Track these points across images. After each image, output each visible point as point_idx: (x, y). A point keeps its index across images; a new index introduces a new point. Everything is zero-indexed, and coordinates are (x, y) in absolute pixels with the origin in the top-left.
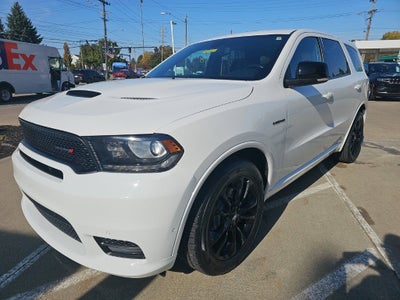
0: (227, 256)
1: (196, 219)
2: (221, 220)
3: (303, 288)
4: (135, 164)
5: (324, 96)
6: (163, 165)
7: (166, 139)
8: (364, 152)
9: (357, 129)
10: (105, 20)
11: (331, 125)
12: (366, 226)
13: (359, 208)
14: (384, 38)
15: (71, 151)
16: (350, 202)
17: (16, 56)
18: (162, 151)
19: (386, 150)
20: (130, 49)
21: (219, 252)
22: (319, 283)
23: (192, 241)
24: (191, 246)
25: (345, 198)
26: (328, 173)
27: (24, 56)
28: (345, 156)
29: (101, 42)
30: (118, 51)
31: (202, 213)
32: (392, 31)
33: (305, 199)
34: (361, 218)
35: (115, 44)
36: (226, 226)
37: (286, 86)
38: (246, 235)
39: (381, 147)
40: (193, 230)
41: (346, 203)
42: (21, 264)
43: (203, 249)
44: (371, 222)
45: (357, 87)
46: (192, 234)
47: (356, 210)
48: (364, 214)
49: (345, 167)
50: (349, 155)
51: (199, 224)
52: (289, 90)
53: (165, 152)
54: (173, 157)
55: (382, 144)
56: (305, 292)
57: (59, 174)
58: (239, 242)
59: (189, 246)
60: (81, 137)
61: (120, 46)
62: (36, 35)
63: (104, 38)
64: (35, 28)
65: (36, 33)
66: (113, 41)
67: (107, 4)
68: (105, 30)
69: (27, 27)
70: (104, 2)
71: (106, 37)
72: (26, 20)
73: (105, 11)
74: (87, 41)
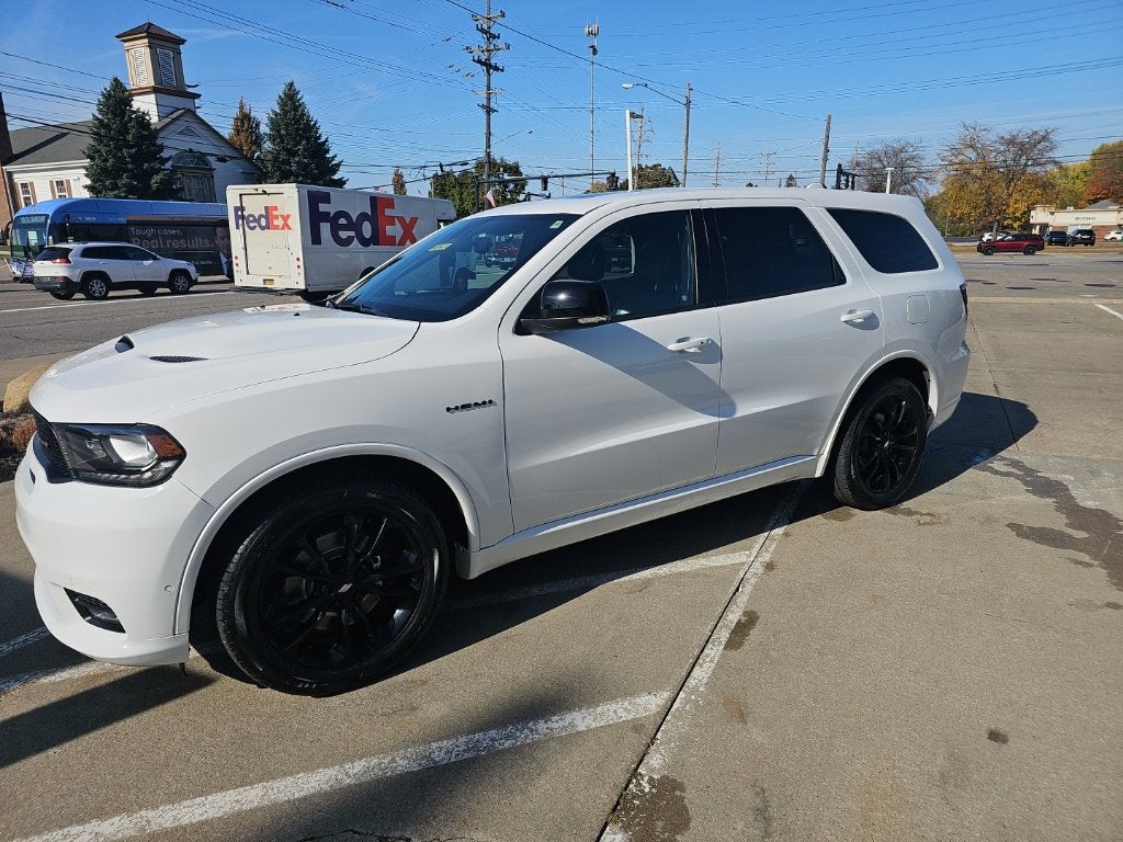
10: (489, 110)
17: (391, 220)
19: (1032, 482)
20: (545, 180)
27: (401, 220)
29: (478, 167)
35: (514, 170)
39: (1026, 474)
41: (731, 600)
53: (155, 454)
62: (328, 156)
63: (483, 155)
64: (326, 141)
65: (327, 151)
66: (510, 161)
67: (496, 69)
68: (489, 134)
69: (308, 139)
70: (489, 66)
71: (488, 154)
72: (308, 121)
73: (489, 88)
74: (441, 166)
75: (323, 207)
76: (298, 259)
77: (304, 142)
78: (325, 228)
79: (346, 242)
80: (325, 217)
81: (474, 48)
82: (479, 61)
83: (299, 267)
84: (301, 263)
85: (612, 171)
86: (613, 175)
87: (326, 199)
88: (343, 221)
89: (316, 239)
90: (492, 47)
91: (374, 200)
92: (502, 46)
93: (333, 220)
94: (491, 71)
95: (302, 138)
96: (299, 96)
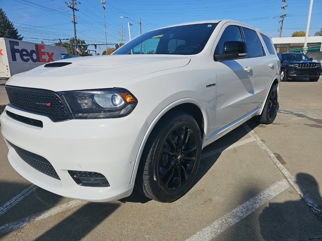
0: (174, 188)
1: (149, 155)
2: (169, 158)
3: (233, 208)
4: (100, 112)
5: (246, 69)
6: (122, 112)
7: (123, 92)
8: (279, 116)
9: (273, 97)
10: (75, 23)
11: (252, 92)
12: (280, 165)
13: (275, 154)
14: (293, 36)
15: (48, 104)
16: (268, 150)
17: (44, 53)
18: (121, 102)
19: (295, 114)
20: (96, 46)
21: (167, 184)
22: (244, 205)
23: (146, 172)
24: (146, 178)
25: (264, 147)
26: (252, 131)
27: (48, 53)
28: (264, 118)
29: (72, 41)
30: (86, 47)
31: (153, 150)
32: (298, 31)
33: (235, 150)
34: (276, 160)
35: (83, 42)
36: (172, 163)
37: (215, 60)
38: (189, 173)
39: (292, 113)
40: (147, 164)
41: (265, 151)
42: (8, 203)
43: (155, 179)
44: (283, 163)
45: (271, 65)
46: (146, 167)
47: (272, 155)
48: (279, 157)
49: (265, 127)
50: (267, 118)
51: (151, 159)
52: (218, 63)
53: (123, 102)
54: (129, 106)
55: (292, 110)
56: (234, 211)
57: (39, 124)
58: (183, 177)
59: (144, 177)
60: (56, 93)
61: (87, 43)
62: (17, 35)
63: (74, 37)
64: (16, 30)
65: (17, 33)
66: (82, 39)
67: (76, 10)
68: (75, 31)
69: (10, 29)
70: (74, 9)
71: (76, 37)
72: (9, 23)
73: (74, 16)
74: (60, 40)
75: (16, 47)
76: (7, 66)
77: (8, 29)
78: (18, 55)
79: (27, 60)
80: (17, 51)
81: (68, 3)
82: (70, 7)
83: (7, 69)
84: (8, 68)
85: (117, 43)
86: (117, 45)
87: (17, 44)
88: (24, 53)
89: (14, 59)
90: (74, 3)
91: (37, 46)
92: (77, 3)
93: (21, 52)
94: (75, 10)
95: (7, 28)
96: (4, 14)
